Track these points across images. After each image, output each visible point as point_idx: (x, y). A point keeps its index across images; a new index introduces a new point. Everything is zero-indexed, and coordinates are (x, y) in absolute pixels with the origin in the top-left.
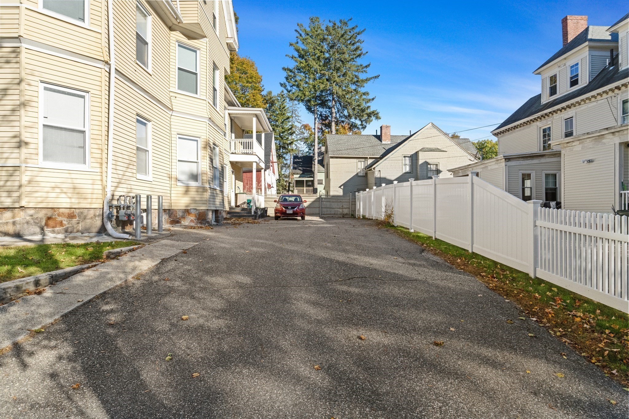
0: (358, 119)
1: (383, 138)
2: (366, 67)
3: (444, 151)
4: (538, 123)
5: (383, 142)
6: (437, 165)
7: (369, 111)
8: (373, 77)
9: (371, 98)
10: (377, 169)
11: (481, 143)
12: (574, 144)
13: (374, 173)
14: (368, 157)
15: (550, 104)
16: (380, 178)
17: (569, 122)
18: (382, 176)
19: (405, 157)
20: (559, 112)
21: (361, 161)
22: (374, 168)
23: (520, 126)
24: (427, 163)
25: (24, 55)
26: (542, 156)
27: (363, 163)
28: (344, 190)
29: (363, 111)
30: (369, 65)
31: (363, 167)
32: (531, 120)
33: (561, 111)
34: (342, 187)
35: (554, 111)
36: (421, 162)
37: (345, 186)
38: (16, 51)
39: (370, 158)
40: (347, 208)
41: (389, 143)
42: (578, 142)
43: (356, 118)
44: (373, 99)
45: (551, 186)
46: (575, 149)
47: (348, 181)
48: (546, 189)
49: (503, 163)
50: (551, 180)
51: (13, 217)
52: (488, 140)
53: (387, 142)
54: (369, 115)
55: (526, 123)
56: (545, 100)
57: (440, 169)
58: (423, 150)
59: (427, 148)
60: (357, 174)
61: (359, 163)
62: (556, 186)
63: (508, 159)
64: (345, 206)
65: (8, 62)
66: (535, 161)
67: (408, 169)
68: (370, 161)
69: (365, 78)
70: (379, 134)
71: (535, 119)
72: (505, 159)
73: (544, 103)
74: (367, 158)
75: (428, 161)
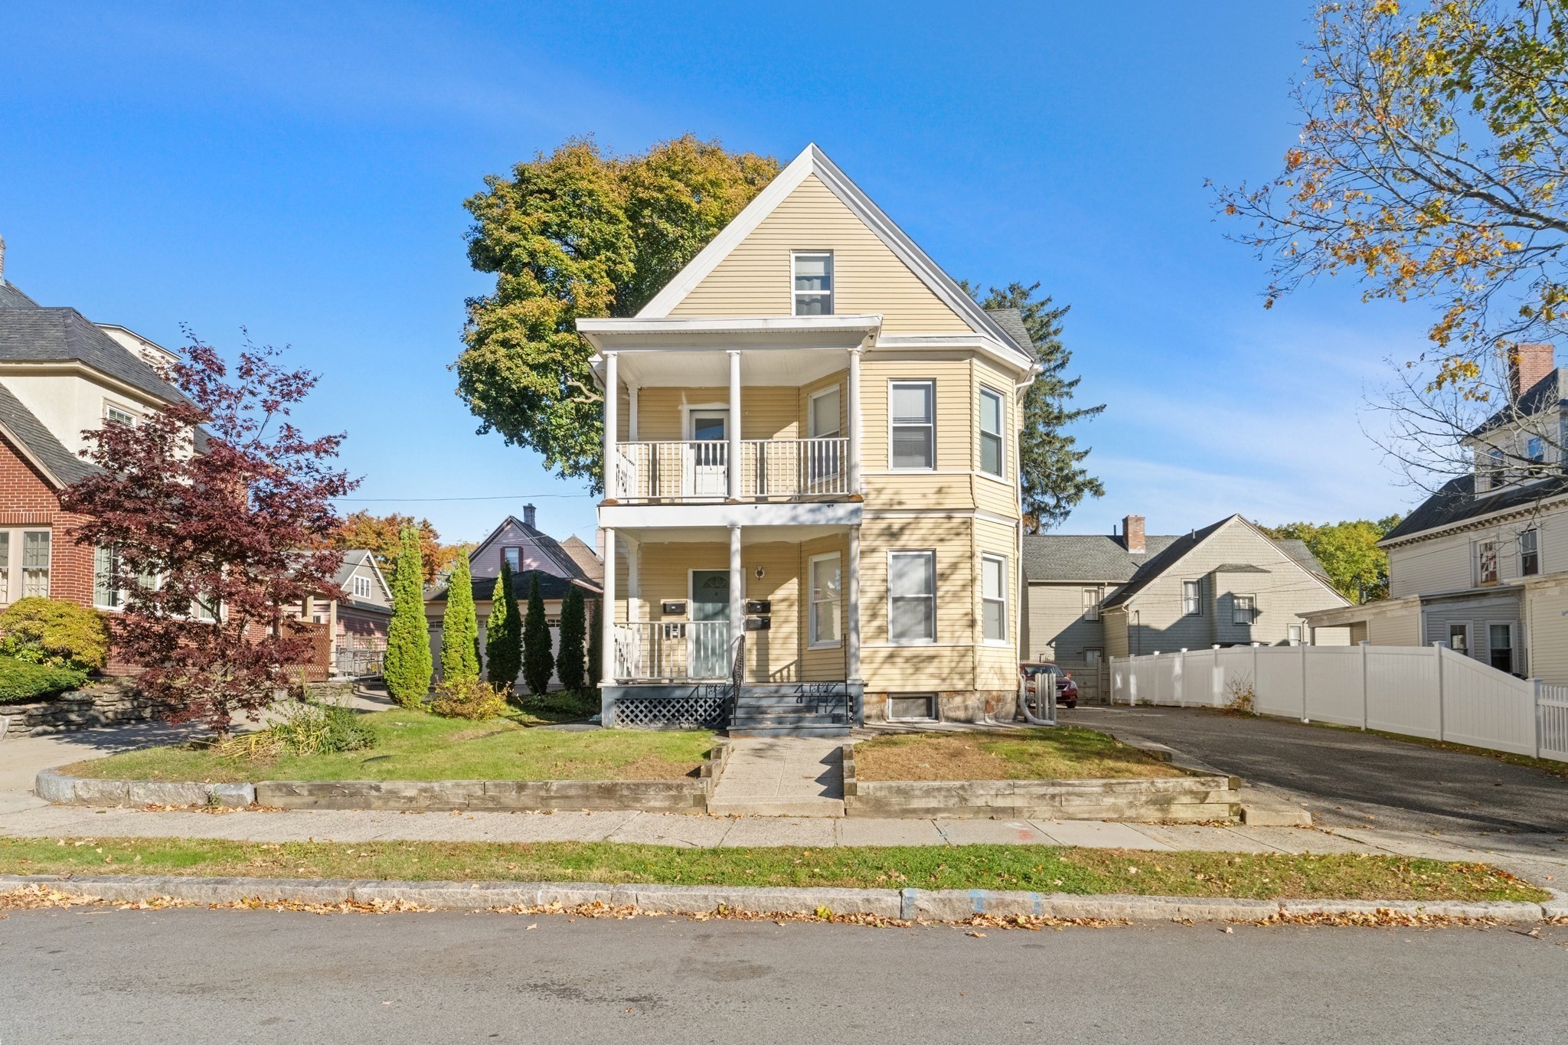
0: (1050, 492)
1: (1131, 542)
2: (1071, 384)
3: (1265, 571)
4: (1472, 535)
5: (1131, 551)
6: (1251, 599)
7: (1080, 479)
8: (1092, 410)
9: (1082, 450)
10: (1132, 608)
11: (1286, 530)
12: (1547, 585)
13: (1125, 616)
14: (1106, 582)
15: (1494, 503)
16: (1139, 626)
17: (1528, 536)
18: (1143, 622)
19: (1186, 583)
20: (1510, 518)
21: (1089, 591)
22: (1127, 606)
23: (1437, 536)
24: (1230, 596)
25: (976, 526)
26: (1484, 595)
27: (1093, 594)
28: (1056, 649)
29: (1068, 479)
30: (1077, 382)
31: (1093, 603)
32: (1458, 528)
33: (1514, 517)
34: (1053, 644)
35: (1502, 517)
36: (1220, 592)
37: (1060, 642)
38: (968, 524)
39: (1110, 584)
40: (1093, 687)
41: (1143, 551)
42: (1554, 583)
43: (1044, 493)
44: (1086, 453)
45: (1500, 646)
46: (1549, 592)
47: (1064, 632)
48: (1493, 651)
49: (1418, 609)
50: (1500, 636)
51: (964, 701)
52: (1302, 524)
53: (1139, 552)
54: (1079, 489)
55: (1447, 533)
56: (1483, 489)
57: (1259, 607)
58: (1222, 569)
59: (1231, 565)
60: (1083, 616)
61: (1086, 595)
62: (1508, 645)
63: (1426, 601)
64: (1089, 684)
65: (958, 534)
66: (1473, 604)
67: (1192, 607)
68: (1109, 591)
69: (1074, 410)
70: (1120, 533)
71: (1466, 526)
72: (1422, 601)
73: (1481, 497)
74: (1103, 584)
75: (1233, 591)
